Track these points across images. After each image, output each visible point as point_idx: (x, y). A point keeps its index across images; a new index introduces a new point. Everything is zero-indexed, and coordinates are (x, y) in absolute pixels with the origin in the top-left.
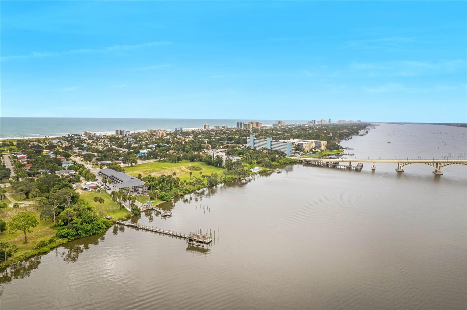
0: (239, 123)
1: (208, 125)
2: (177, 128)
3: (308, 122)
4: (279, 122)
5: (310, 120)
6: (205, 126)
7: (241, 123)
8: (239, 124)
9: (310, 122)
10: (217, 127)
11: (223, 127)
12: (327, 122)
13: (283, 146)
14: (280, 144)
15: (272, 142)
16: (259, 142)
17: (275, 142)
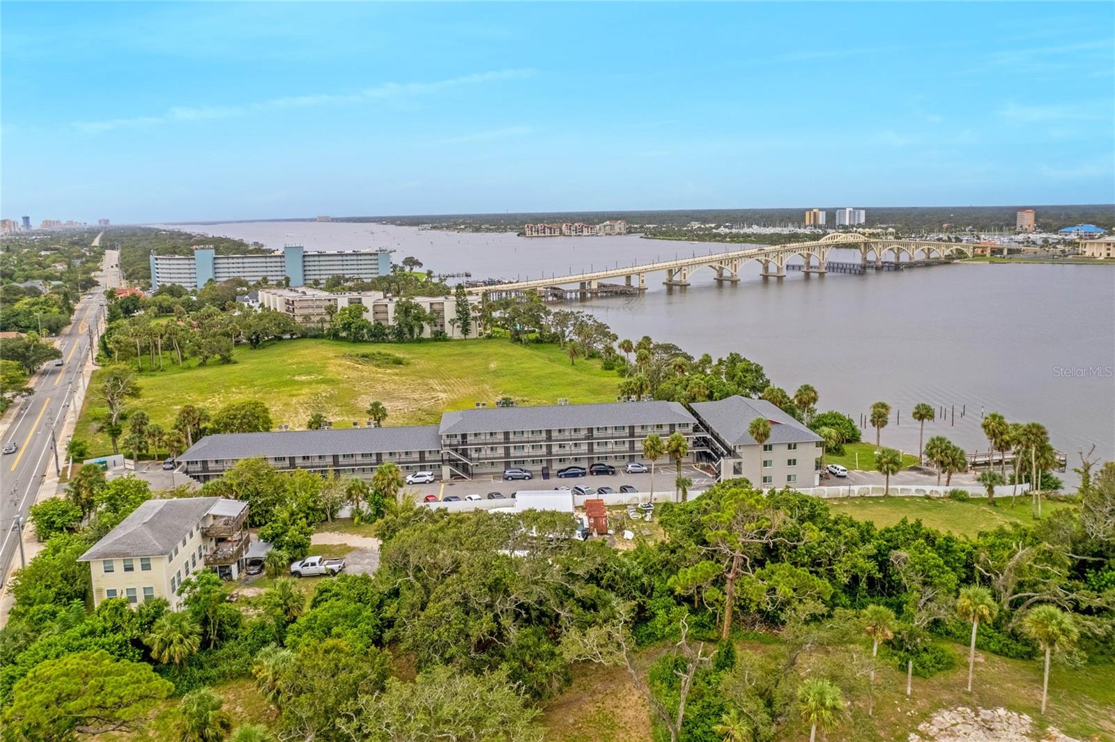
12: (20, 227)
13: (360, 267)
14: (345, 263)
15: (307, 259)
16: (240, 265)
17: (321, 258)
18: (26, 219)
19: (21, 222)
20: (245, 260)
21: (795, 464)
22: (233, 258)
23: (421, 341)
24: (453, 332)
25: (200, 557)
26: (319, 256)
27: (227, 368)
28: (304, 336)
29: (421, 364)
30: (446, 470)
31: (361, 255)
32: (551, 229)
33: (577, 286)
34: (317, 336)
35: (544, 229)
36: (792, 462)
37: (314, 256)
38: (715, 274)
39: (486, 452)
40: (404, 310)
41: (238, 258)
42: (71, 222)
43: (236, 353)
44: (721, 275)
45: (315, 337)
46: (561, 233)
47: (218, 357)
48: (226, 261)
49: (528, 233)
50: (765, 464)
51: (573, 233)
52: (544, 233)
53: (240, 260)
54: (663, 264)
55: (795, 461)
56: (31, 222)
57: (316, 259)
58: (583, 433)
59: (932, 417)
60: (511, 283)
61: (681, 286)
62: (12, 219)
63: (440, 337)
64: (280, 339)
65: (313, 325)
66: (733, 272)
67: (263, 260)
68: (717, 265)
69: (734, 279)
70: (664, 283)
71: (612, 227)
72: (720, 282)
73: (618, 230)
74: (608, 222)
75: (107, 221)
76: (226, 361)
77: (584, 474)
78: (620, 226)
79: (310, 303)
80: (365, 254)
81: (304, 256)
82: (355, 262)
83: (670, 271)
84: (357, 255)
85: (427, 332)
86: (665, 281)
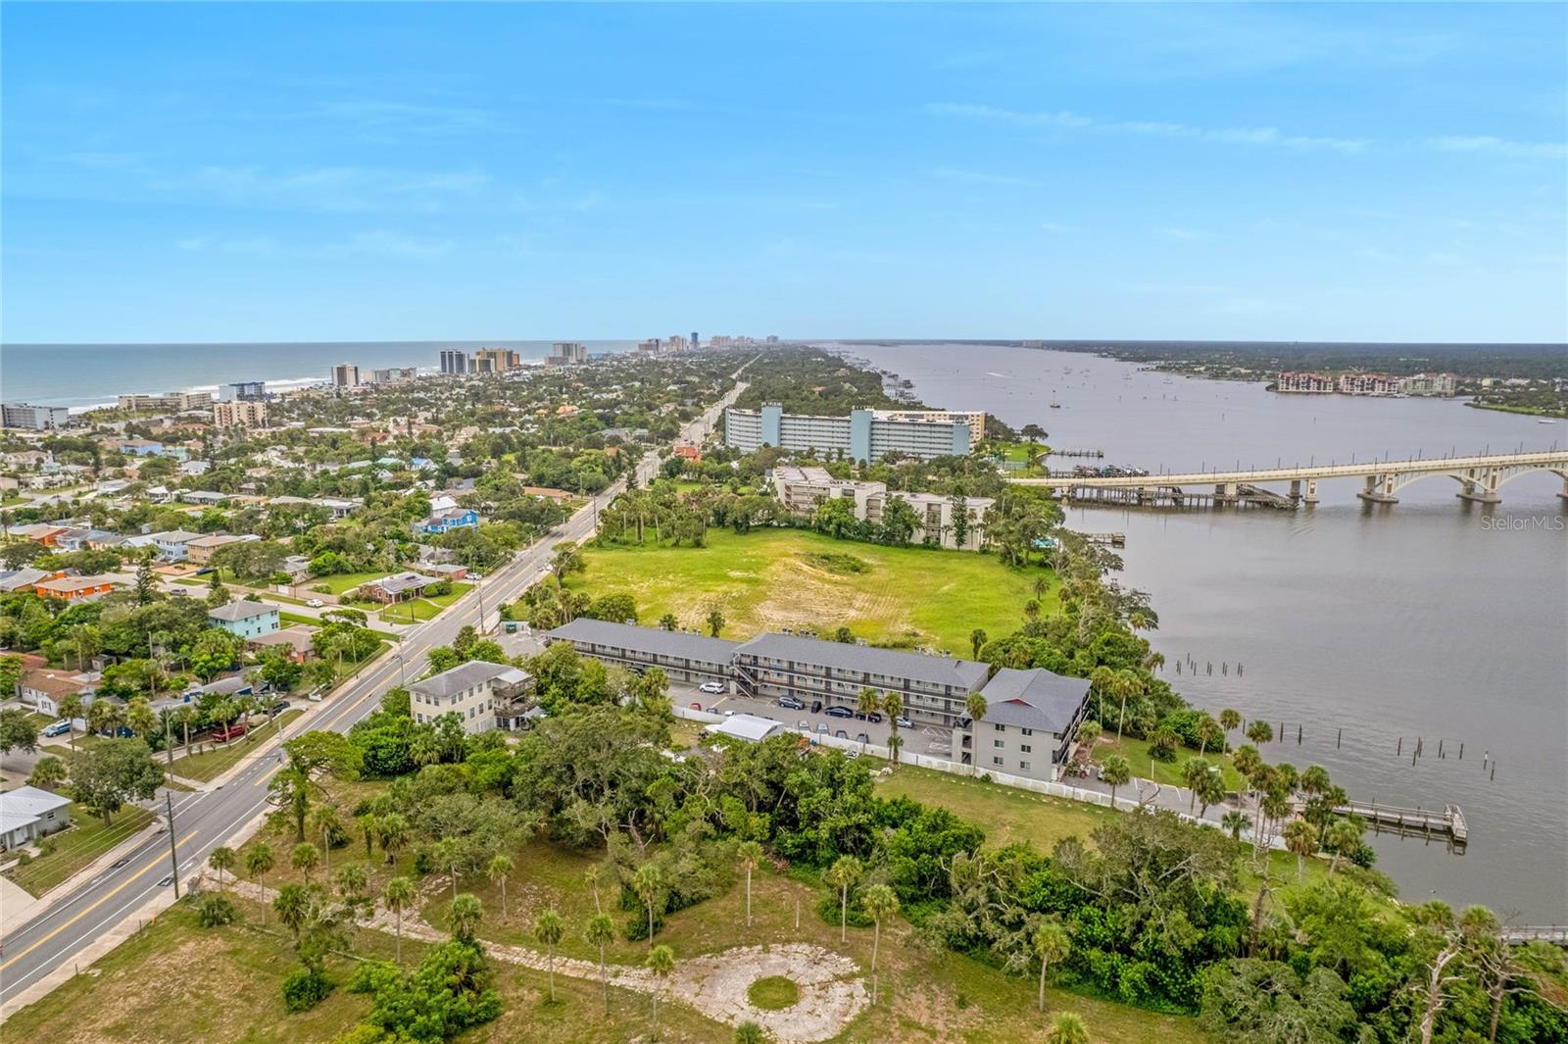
0: (451, 356)
1: (356, 369)
2: (243, 385)
3: (640, 346)
4: (567, 348)
5: (644, 338)
6: (341, 371)
7: (460, 357)
8: (453, 359)
9: (648, 346)
10: (381, 373)
11: (405, 374)
12: (689, 347)
13: (933, 440)
14: (917, 434)
15: (875, 426)
16: (807, 428)
17: (892, 427)
18: (695, 335)
19: (689, 338)
20: (812, 423)
21: (1029, 751)
22: (800, 419)
23: (909, 546)
24: (949, 541)
25: (490, 708)
26: (889, 423)
27: (697, 553)
28: (791, 525)
29: (882, 574)
30: (733, 686)
31: (935, 425)
32: (1319, 382)
33: (1212, 490)
34: (805, 527)
35: (1308, 382)
36: (1026, 749)
37: (884, 423)
38: (1460, 489)
39: (774, 677)
40: (896, 508)
41: (805, 419)
42: (741, 339)
43: (711, 535)
44: (1470, 490)
45: (801, 528)
46: (1336, 388)
47: (690, 541)
48: (792, 421)
49: (1282, 386)
50: (997, 743)
51: (1357, 391)
52: (1308, 388)
53: (807, 422)
54: (1359, 468)
55: (1029, 748)
56: (699, 338)
57: (885, 426)
58: (860, 677)
59: (1269, 738)
60: (1136, 474)
61: (1383, 503)
62: (681, 335)
63: (931, 546)
64: (768, 526)
65: (801, 514)
66: (1489, 488)
67: (830, 423)
68: (1465, 477)
69: (1490, 499)
70: (1359, 496)
71: (1428, 384)
72: (1467, 502)
73: (1439, 389)
74: (1422, 376)
75: (775, 339)
76: (698, 545)
77: (850, 716)
78: (1443, 382)
79: (805, 490)
80: (940, 426)
81: (873, 423)
82: (927, 434)
83: (1371, 479)
84: (931, 425)
85: (919, 536)
86: (1361, 492)
